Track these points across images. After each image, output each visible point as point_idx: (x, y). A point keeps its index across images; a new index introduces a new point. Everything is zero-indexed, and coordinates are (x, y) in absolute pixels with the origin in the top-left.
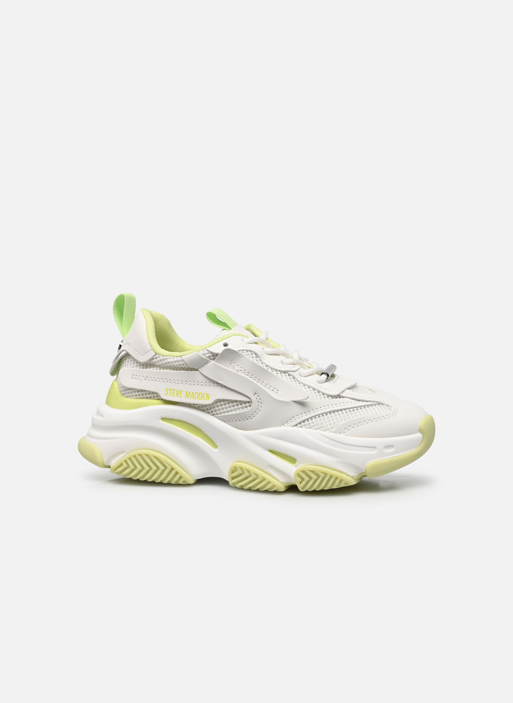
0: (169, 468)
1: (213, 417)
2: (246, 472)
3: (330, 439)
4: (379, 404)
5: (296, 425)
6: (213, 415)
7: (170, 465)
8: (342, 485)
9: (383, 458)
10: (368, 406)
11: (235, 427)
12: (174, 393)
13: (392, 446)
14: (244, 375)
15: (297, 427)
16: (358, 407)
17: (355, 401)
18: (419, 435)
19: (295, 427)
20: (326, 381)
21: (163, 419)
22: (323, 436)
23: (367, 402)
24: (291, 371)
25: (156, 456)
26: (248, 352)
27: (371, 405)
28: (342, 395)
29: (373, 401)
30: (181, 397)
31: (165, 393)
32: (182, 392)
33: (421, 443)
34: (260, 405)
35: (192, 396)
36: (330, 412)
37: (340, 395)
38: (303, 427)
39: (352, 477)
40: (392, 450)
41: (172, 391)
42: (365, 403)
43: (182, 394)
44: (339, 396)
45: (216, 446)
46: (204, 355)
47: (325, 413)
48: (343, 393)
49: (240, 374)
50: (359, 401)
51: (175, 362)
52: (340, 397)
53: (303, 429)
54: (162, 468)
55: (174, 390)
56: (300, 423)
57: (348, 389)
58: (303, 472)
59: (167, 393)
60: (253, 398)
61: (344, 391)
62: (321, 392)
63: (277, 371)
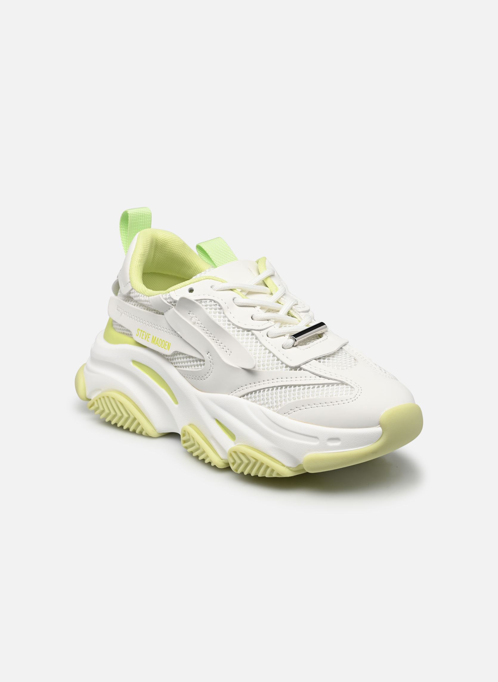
0: (132, 417)
1: (174, 369)
2: (192, 439)
3: (270, 420)
4: (343, 383)
5: (244, 396)
6: (176, 367)
7: (132, 414)
8: (274, 475)
9: (324, 452)
10: (328, 385)
11: (192, 385)
12: (143, 336)
13: (337, 439)
14: (199, 330)
15: (244, 399)
16: (315, 384)
17: (316, 376)
18: (379, 429)
19: (242, 398)
20: (293, 346)
21: (134, 362)
22: (266, 415)
23: (329, 379)
24: (255, 330)
25: (121, 402)
26: (212, 302)
27: (333, 384)
28: (303, 366)
29: (335, 380)
30: (148, 341)
31: (137, 334)
32: (149, 335)
33: (379, 440)
34: (212, 365)
35: (157, 343)
36: (281, 387)
37: (301, 366)
38: (250, 399)
39: (288, 468)
40: (337, 444)
41: (142, 332)
42: (327, 381)
43: (149, 338)
44: (298, 368)
45: (177, 402)
46: (166, 299)
47: (275, 387)
48: (307, 364)
49: (195, 327)
50: (320, 377)
51: (145, 301)
52: (301, 369)
53: (249, 402)
54: (126, 415)
55: (144, 332)
56: (247, 394)
57: (315, 359)
58: (235, 452)
59: (138, 334)
60: (206, 357)
61: (308, 362)
62: (280, 361)
63: (240, 328)
